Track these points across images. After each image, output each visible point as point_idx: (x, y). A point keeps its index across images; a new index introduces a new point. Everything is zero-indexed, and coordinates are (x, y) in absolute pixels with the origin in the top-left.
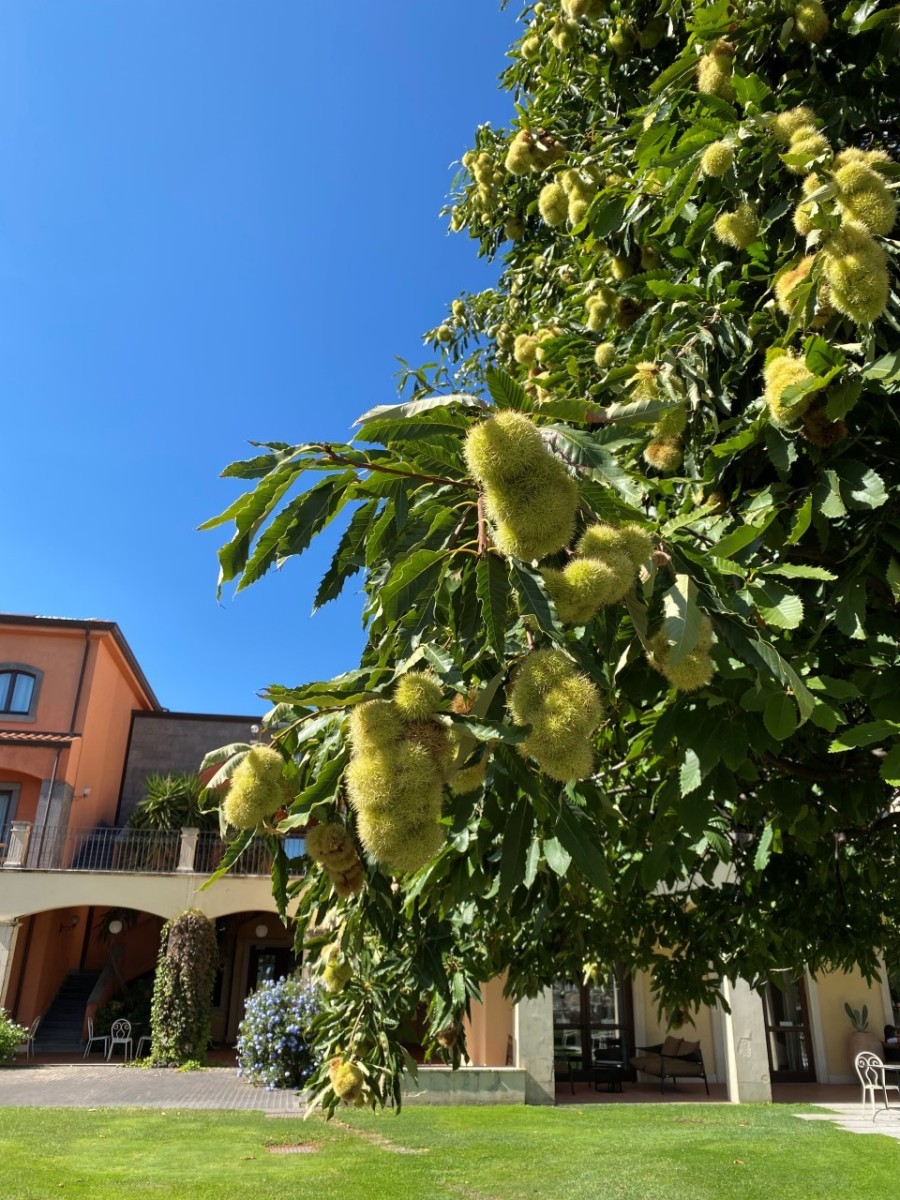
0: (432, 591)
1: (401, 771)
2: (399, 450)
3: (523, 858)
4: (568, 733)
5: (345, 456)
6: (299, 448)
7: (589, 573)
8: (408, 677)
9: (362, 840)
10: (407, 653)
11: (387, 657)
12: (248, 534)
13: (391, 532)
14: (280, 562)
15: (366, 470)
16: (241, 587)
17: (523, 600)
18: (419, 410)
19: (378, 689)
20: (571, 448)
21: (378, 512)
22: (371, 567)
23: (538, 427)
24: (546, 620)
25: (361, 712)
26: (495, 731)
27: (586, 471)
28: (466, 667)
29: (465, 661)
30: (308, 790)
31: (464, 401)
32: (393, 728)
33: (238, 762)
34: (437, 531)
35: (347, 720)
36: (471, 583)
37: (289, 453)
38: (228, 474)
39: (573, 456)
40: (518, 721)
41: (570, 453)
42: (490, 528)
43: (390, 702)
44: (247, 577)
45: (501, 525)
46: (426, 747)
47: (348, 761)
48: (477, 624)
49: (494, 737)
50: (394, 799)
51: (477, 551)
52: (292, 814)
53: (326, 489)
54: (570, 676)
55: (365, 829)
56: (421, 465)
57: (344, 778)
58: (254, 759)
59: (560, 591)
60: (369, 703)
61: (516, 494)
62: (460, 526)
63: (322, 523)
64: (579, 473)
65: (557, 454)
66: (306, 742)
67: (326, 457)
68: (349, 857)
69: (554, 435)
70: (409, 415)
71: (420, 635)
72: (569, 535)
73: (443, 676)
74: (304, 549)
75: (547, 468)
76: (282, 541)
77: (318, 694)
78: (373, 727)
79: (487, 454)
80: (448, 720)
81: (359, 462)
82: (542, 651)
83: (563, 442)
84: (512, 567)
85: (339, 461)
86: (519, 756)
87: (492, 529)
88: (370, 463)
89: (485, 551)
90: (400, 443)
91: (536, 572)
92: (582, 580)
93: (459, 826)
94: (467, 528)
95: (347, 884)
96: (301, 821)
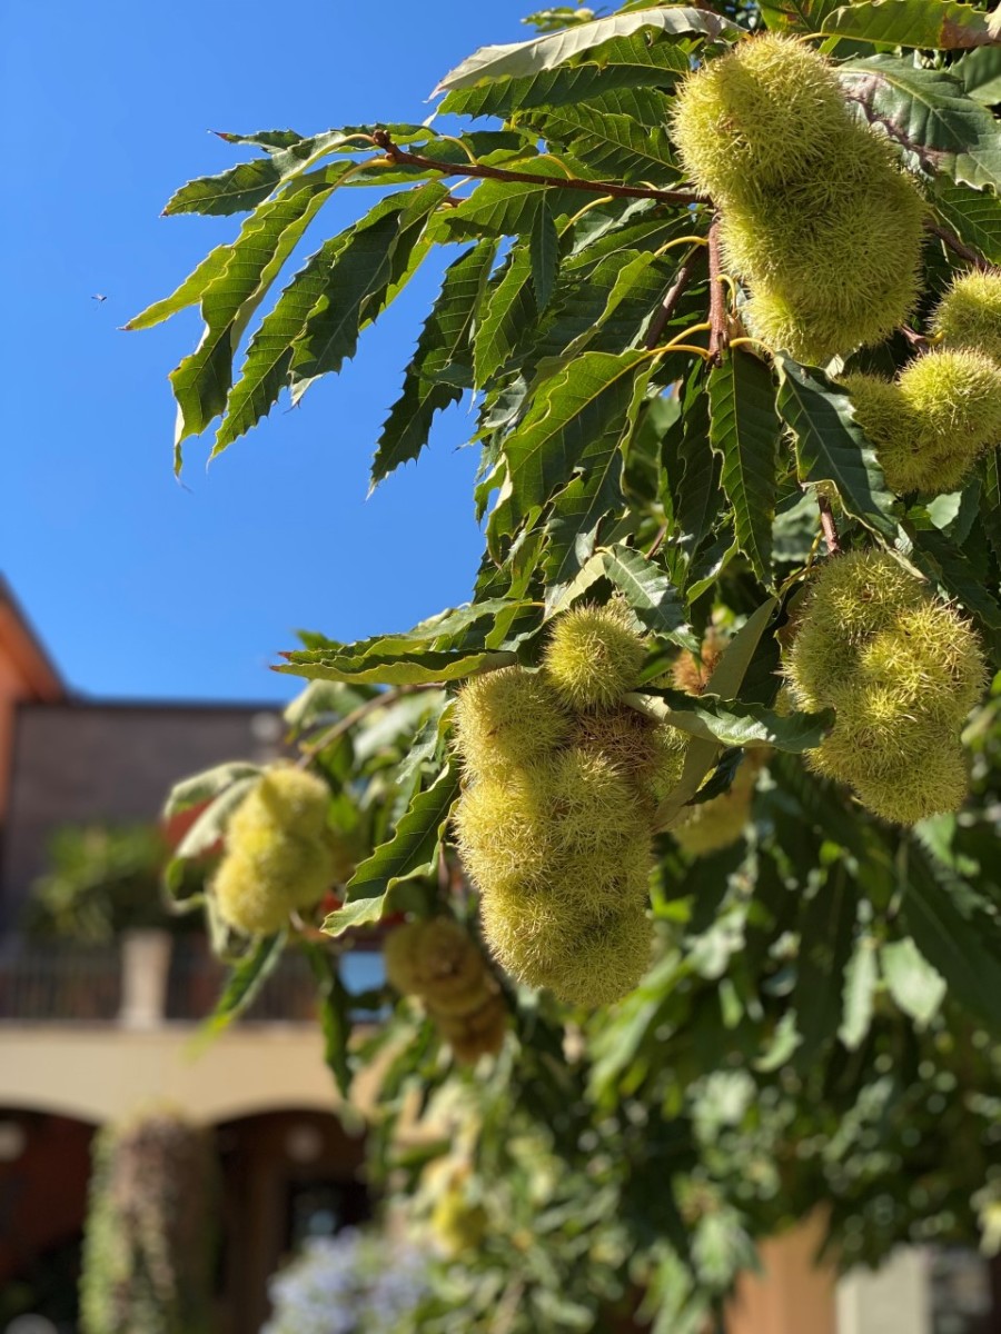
0: (615, 437)
1: (565, 811)
2: (537, 128)
3: (837, 985)
4: (913, 724)
5: (420, 150)
6: (323, 140)
7: (954, 381)
8: (572, 619)
9: (493, 947)
10: (568, 570)
11: (528, 578)
12: (227, 334)
13: (524, 310)
14: (297, 391)
15: (466, 179)
16: (221, 445)
17: (809, 451)
18: (571, 51)
19: (513, 646)
20: (907, 111)
21: (498, 264)
22: (487, 388)
23: (837, 64)
24: (857, 492)
25: (479, 694)
26: (758, 725)
27: (942, 162)
28: (695, 593)
29: (691, 581)
30: (381, 851)
31: (668, 22)
32: (545, 726)
33: (237, 803)
34: (623, 304)
35: (450, 712)
36: (696, 415)
37: (302, 153)
38: (179, 207)
39: (912, 130)
40: (806, 703)
41: (905, 122)
42: (737, 296)
43: (535, 671)
44: (234, 420)
45: (759, 288)
46: (613, 762)
47: (458, 794)
48: (716, 501)
49: (754, 736)
50: (554, 869)
51: (707, 346)
52: (351, 900)
53: (386, 224)
54: (914, 605)
55: (498, 928)
56: (585, 158)
57: (450, 828)
58: (270, 794)
59: (890, 425)
60: (492, 675)
61: (787, 218)
62: (672, 290)
63: (380, 298)
64: (926, 166)
65: (878, 125)
66: (372, 757)
67: (381, 158)
68: (476, 986)
69: (869, 84)
70: (549, 65)
71: (594, 531)
72: (907, 301)
73: (644, 614)
74: (346, 360)
75: (853, 158)
76: (298, 343)
77: (389, 660)
78: (504, 723)
79: (723, 135)
80: (658, 705)
81: (450, 162)
82: (855, 555)
83: (890, 98)
84: (783, 379)
85: (407, 163)
86: (810, 774)
87: (741, 295)
88: (474, 163)
89: (726, 345)
90: (537, 112)
91: (835, 389)
92: (940, 398)
93: (701, 922)
94: (688, 293)
95: (475, 1040)
96: (369, 912)
